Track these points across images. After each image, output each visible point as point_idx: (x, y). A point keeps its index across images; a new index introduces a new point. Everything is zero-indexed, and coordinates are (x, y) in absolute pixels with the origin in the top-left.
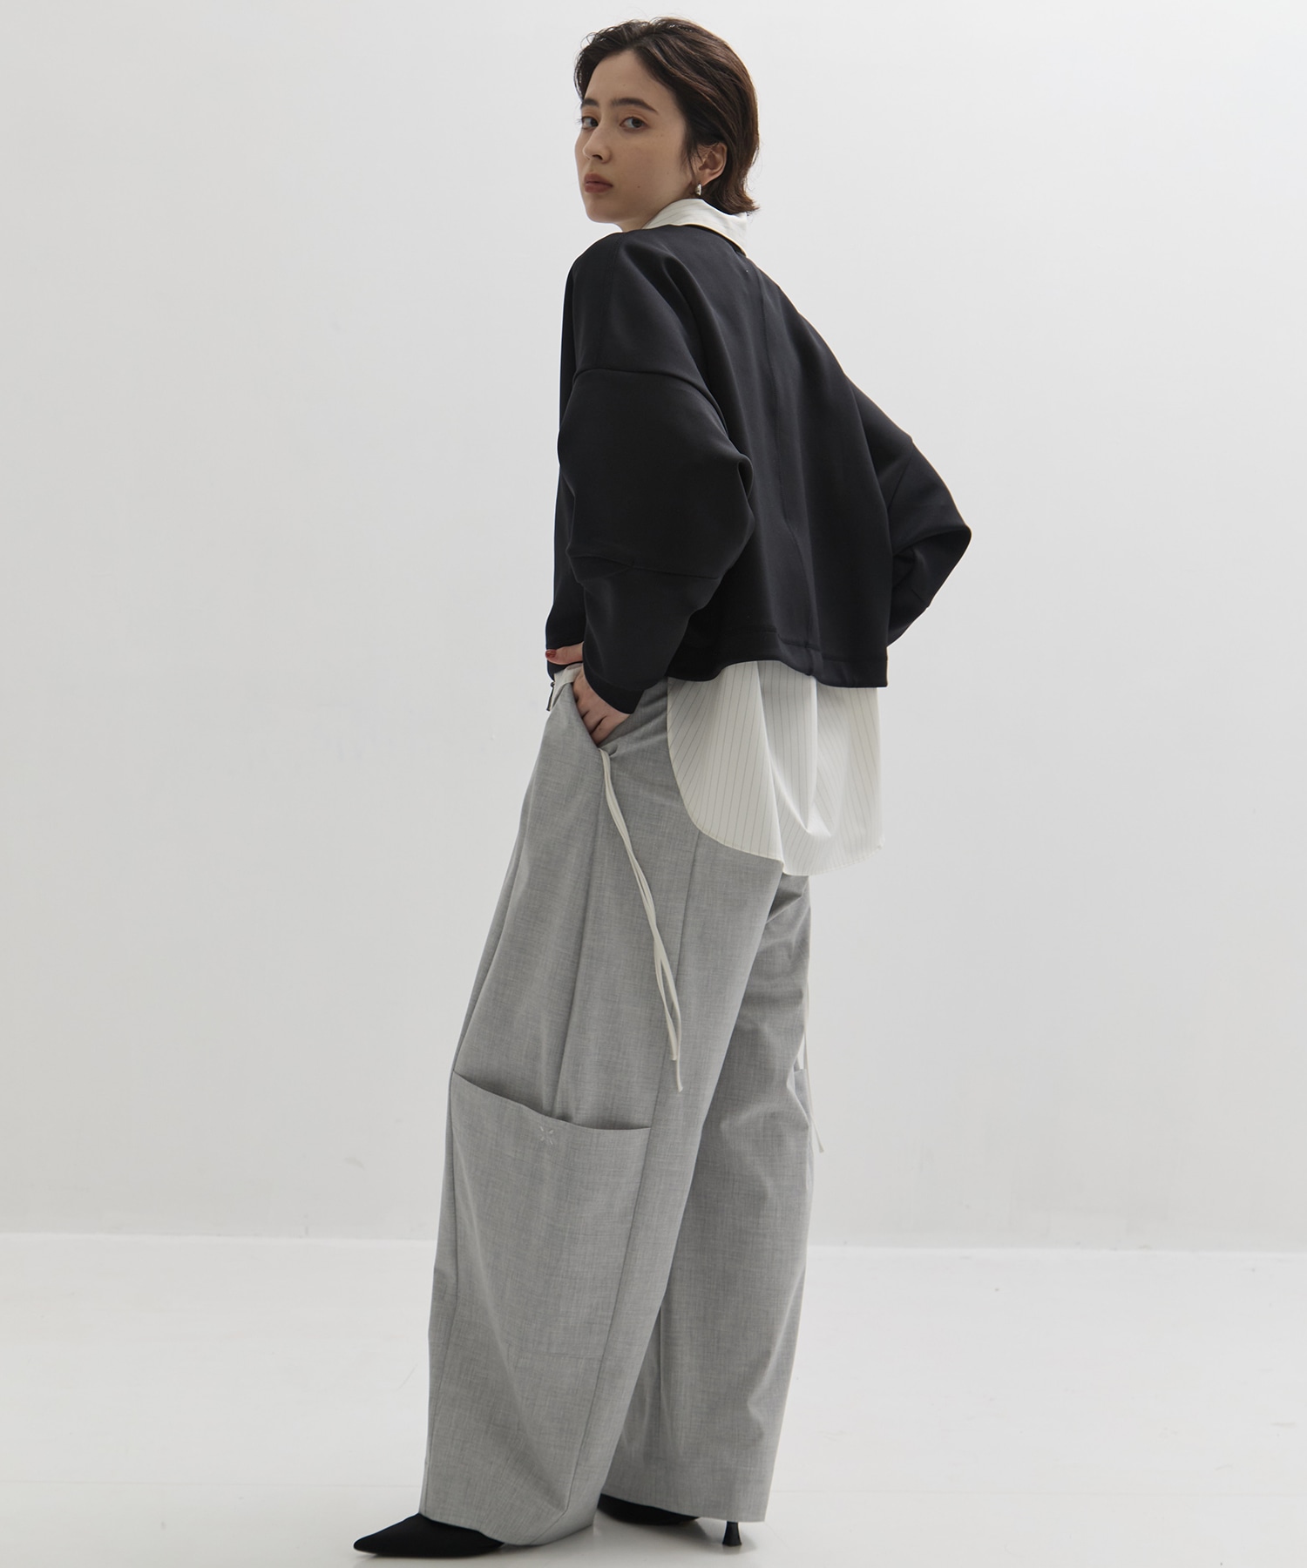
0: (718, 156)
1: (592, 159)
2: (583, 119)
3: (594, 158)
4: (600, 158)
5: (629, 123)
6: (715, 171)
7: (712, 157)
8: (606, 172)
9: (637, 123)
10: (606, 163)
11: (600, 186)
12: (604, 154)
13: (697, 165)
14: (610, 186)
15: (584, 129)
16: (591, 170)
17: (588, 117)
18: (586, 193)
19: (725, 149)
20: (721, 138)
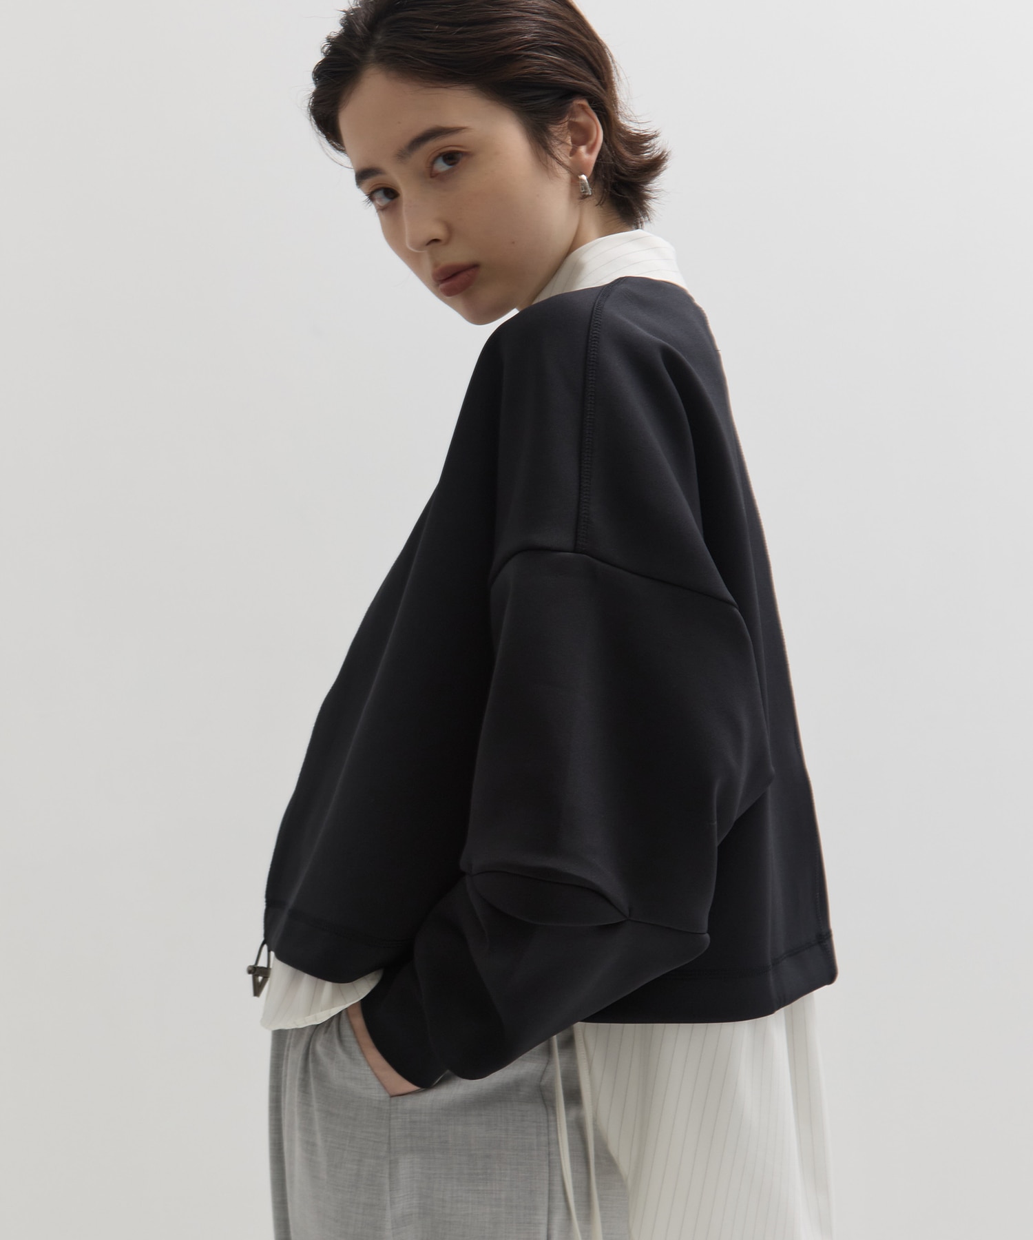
0: (581, 119)
1: (425, 253)
2: (371, 197)
3: (429, 246)
4: (436, 240)
5: (441, 166)
6: (591, 142)
7: (574, 126)
8: (456, 255)
9: (451, 157)
10: (448, 241)
11: (463, 277)
12: (438, 231)
13: (562, 152)
14: (475, 266)
15: (381, 210)
16: (435, 265)
17: (377, 190)
18: (448, 298)
19: (585, 103)
20: (572, 93)
